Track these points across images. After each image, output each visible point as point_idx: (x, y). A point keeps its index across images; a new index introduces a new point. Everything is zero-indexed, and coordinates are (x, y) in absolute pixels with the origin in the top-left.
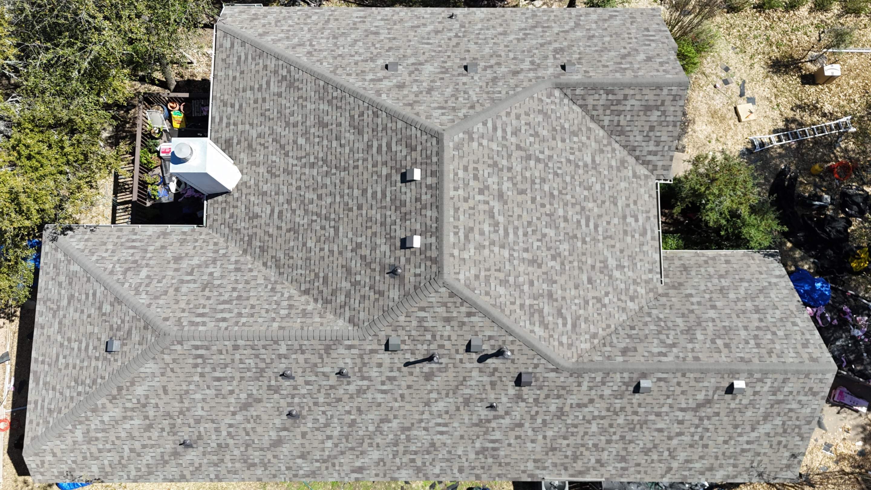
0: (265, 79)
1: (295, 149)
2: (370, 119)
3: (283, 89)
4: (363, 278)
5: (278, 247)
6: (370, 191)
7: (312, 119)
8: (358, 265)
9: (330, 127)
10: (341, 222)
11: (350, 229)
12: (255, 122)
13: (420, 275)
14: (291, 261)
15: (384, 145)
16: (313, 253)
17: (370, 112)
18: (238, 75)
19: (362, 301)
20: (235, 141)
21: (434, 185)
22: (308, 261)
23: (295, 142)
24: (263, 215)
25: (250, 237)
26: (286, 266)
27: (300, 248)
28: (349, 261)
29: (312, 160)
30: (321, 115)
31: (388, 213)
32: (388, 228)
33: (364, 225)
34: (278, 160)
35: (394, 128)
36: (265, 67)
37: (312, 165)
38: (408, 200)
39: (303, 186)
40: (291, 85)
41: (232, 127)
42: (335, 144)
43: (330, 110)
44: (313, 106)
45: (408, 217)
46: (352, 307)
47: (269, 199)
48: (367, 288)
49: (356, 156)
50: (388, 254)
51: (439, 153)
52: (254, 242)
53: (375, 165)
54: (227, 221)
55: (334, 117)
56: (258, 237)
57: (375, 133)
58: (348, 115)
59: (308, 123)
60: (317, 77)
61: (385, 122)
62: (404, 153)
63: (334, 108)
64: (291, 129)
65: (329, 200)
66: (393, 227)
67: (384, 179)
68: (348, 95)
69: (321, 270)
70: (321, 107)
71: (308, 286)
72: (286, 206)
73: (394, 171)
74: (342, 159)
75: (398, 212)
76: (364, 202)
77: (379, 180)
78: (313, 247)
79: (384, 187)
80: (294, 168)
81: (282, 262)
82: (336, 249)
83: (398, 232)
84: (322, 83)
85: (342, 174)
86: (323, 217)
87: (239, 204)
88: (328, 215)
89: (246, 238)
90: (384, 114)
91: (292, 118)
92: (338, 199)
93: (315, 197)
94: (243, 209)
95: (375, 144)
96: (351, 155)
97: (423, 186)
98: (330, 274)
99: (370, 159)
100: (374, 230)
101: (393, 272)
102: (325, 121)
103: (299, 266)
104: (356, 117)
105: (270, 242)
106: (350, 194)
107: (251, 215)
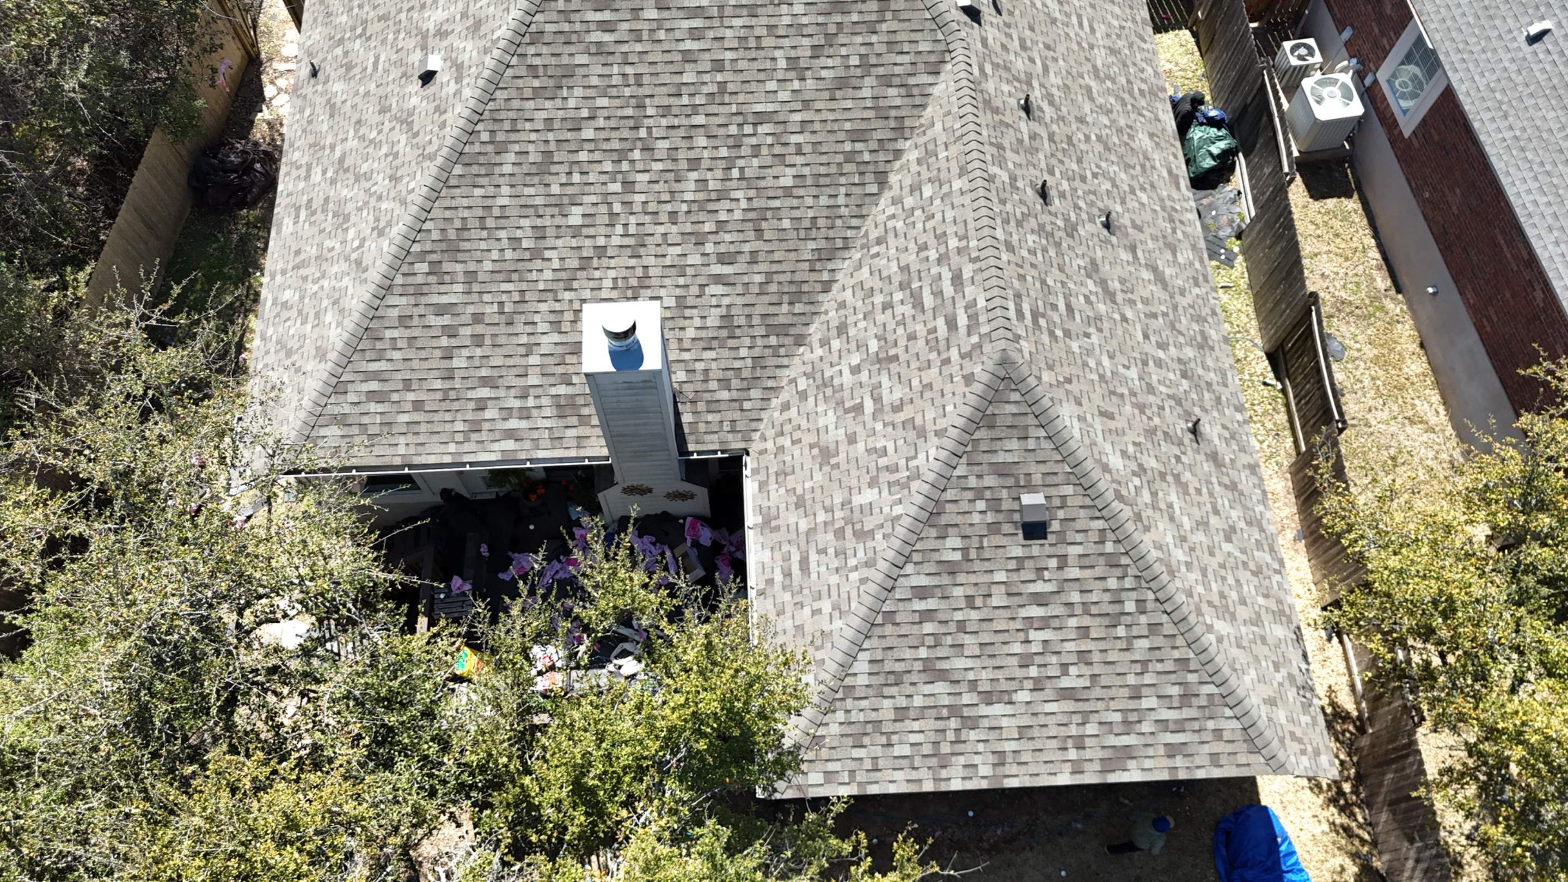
0: (432, 320)
1: (591, 231)
2: (545, 50)
3: (459, 267)
4: (853, 48)
5: (793, 256)
6: (689, 45)
7: (531, 191)
8: (830, 62)
9: (552, 147)
10: (744, 108)
11: (761, 87)
12: (524, 339)
14: (821, 222)
15: (599, 16)
16: (806, 171)
17: (531, 50)
18: (411, 396)
19: (898, 48)
20: (562, 390)
22: (822, 181)
23: (576, 231)
24: (726, 301)
25: (772, 329)
26: (831, 234)
27: (795, 202)
28: (822, 84)
29: (617, 187)
30: (525, 168)
33: (753, 54)
34: (612, 274)
36: (404, 321)
37: (629, 185)
39: (669, 207)
40: (453, 250)
41: (531, 402)
42: (588, 133)
43: (517, 148)
44: (505, 190)
46: (909, 69)
47: (694, 290)
48: (874, 39)
49: (616, 80)
52: (782, 320)
53: (637, 36)
54: (735, 394)
55: (533, 136)
56: (772, 310)
57: (574, 38)
58: (531, 104)
59: (539, 201)
60: (444, 182)
61: (554, 17)
63: (513, 137)
64: (550, 242)
65: (702, 141)
67: (665, 14)
68: (491, 105)
69: (839, 148)
70: (507, 169)
71: (869, 178)
72: (709, 248)
74: (620, 113)
76: (707, 56)
77: (667, 25)
78: (790, 171)
79: (681, 14)
80: (632, 230)
81: (822, 244)
82: (798, 117)
84: (458, 170)
85: (650, 111)
86: (734, 153)
87: (700, 366)
88: (731, 142)
89: (773, 340)
90: (539, 17)
91: (525, 244)
92: (700, 120)
93: (694, 175)
94: (711, 354)
95: (596, 36)
96: (614, 92)
98: (848, 126)
99: (625, 48)
100: (764, 32)
102: (537, 158)
103: (832, 202)
104: (536, 83)
105: (782, 278)
106: (692, 89)
107: (724, 333)
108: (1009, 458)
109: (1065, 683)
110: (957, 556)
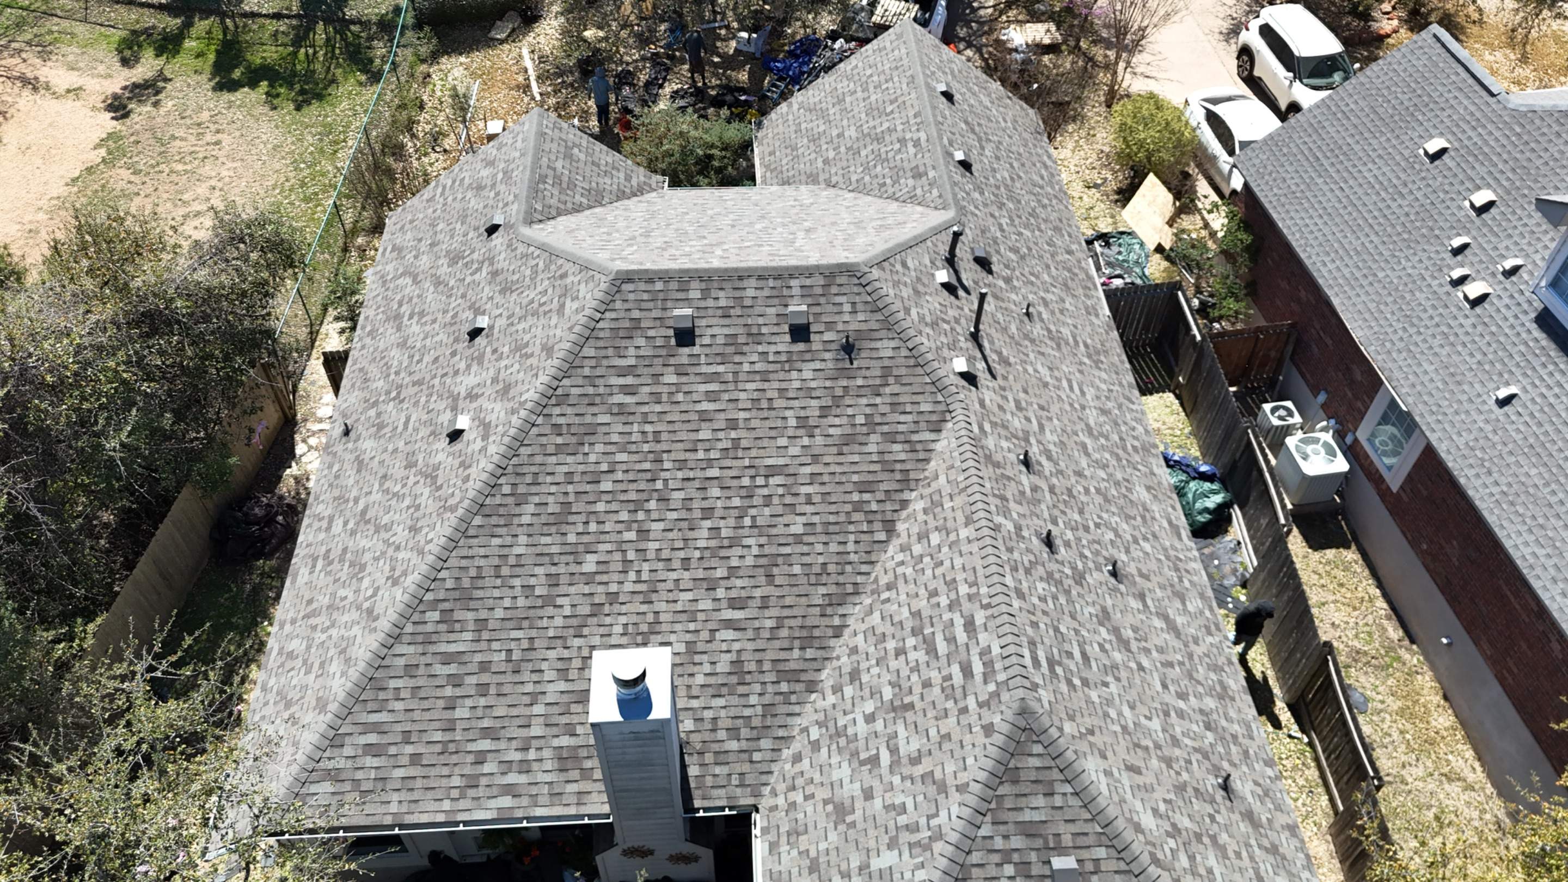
0: (439, 669)
1: (604, 578)
2: (569, 410)
3: (470, 616)
4: (859, 409)
5: (803, 600)
6: (705, 406)
7: (548, 540)
8: (837, 421)
9: (571, 498)
10: (757, 462)
11: (772, 442)
12: (529, 688)
13: (854, 304)
14: (831, 568)
15: (622, 381)
16: (816, 519)
17: (557, 410)
18: (409, 749)
19: (901, 409)
20: (565, 741)
21: (703, 285)
22: (832, 529)
23: (589, 578)
24: (736, 646)
25: (783, 675)
26: (841, 579)
27: (805, 549)
28: (830, 441)
29: (632, 535)
30: (544, 519)
31: (746, 367)
32: (771, 367)
33: (765, 414)
35: (593, 363)
36: (410, 671)
37: (643, 534)
38: (727, 331)
39: (682, 554)
40: (465, 597)
41: (532, 755)
42: (606, 486)
43: (536, 499)
44: (523, 539)
45: (754, 330)
46: (913, 427)
47: (705, 635)
48: (878, 400)
49: (636, 437)
50: (818, 365)
51: (649, 277)
52: (792, 665)
53: (657, 398)
54: (744, 745)
55: (553, 489)
56: (783, 655)
57: (598, 400)
58: (553, 459)
59: (555, 549)
60: (463, 532)
61: (580, 381)
62: (641, 342)
63: (534, 489)
64: (563, 589)
65: (715, 492)
66: (771, 358)
67: (684, 379)
68: (515, 461)
69: (847, 498)
70: (526, 519)
71: (877, 526)
72: (720, 593)
73: (672, 361)
74: (638, 467)
75: (745, 349)
76: (722, 416)
77: (686, 388)
78: (802, 520)
79: (698, 379)
80: (645, 576)
81: (833, 589)
82: (808, 470)
83: (781, 348)
84: (478, 521)
85: (667, 465)
86: (746, 502)
87: (708, 714)
88: (743, 492)
89: (784, 687)
90: (566, 382)
91: (538, 591)
92: (714, 472)
93: (708, 524)
94: (721, 702)
95: (619, 399)
96: (633, 448)
97: (703, 304)
98: (855, 478)
99: (645, 409)
100: (776, 394)
101: (848, 349)
102: (556, 509)
103: (841, 549)
104: (559, 440)
106: (707, 446)
107: (734, 679)
108: (1037, 816)
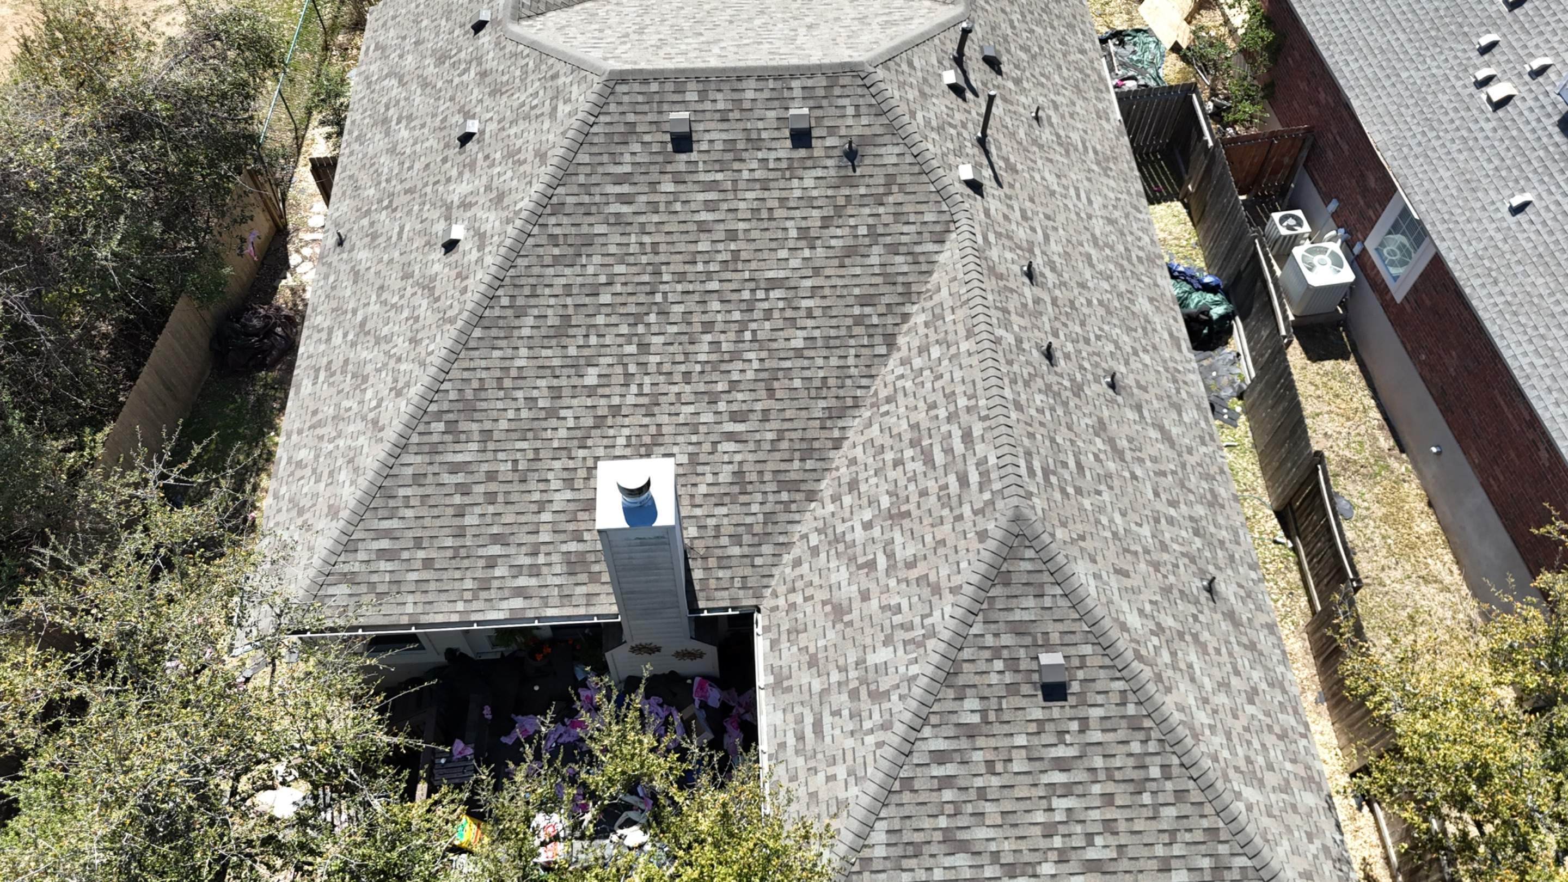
0: (446, 478)
1: (607, 391)
2: (565, 220)
3: (475, 426)
4: (861, 219)
5: (804, 414)
6: (704, 216)
7: (549, 353)
8: (839, 232)
9: (571, 311)
10: (757, 275)
11: (773, 254)
12: (536, 496)
13: (857, 106)
14: (832, 382)
15: (618, 189)
16: (817, 333)
17: (553, 220)
18: (421, 554)
19: (904, 219)
20: (573, 547)
21: (701, 87)
22: (832, 343)
23: (591, 391)
24: (738, 458)
25: (783, 485)
26: (841, 393)
27: (806, 363)
28: (831, 253)
29: (632, 349)
30: (544, 332)
31: (746, 175)
32: (772, 175)
33: (765, 224)
34: (626, 432)
35: (588, 170)
36: (418, 479)
37: (644, 347)
38: (725, 136)
39: (683, 368)
40: (469, 409)
41: (541, 559)
42: (605, 298)
43: (536, 312)
44: (523, 352)
45: (754, 135)
46: (916, 238)
47: (707, 447)
48: (881, 210)
49: (633, 249)
50: (820, 173)
51: (644, 77)
52: (793, 476)
53: (654, 207)
54: (746, 550)
55: (552, 301)
56: (783, 466)
57: (594, 209)
58: (551, 271)
59: (556, 362)
60: (463, 344)
61: (575, 189)
62: (637, 147)
63: (533, 301)
64: (566, 402)
65: (715, 305)
66: (771, 166)
67: (682, 188)
68: (512, 272)
69: (848, 311)
70: (526, 332)
71: (878, 340)
72: (722, 406)
73: (669, 168)
74: (637, 279)
75: (745, 155)
76: (721, 226)
77: (683, 197)
78: (801, 334)
79: (696, 187)
80: (646, 390)
81: (832, 403)
82: (808, 283)
83: (782, 154)
84: (477, 333)
85: (666, 278)
86: (747, 316)
87: (711, 522)
88: (744, 306)
89: (785, 496)
90: (560, 190)
91: (541, 404)
92: (714, 285)
93: (708, 338)
94: (724, 510)
95: (615, 208)
96: (631, 260)
97: (700, 107)
98: (857, 291)
99: (642, 219)
100: (776, 204)
101: (851, 155)
102: (556, 322)
103: (841, 362)
104: (556, 251)
105: (794, 435)
106: (707, 258)
107: (736, 489)
108: (1026, 616)
109: (1091, 854)
110: (976, 718)
